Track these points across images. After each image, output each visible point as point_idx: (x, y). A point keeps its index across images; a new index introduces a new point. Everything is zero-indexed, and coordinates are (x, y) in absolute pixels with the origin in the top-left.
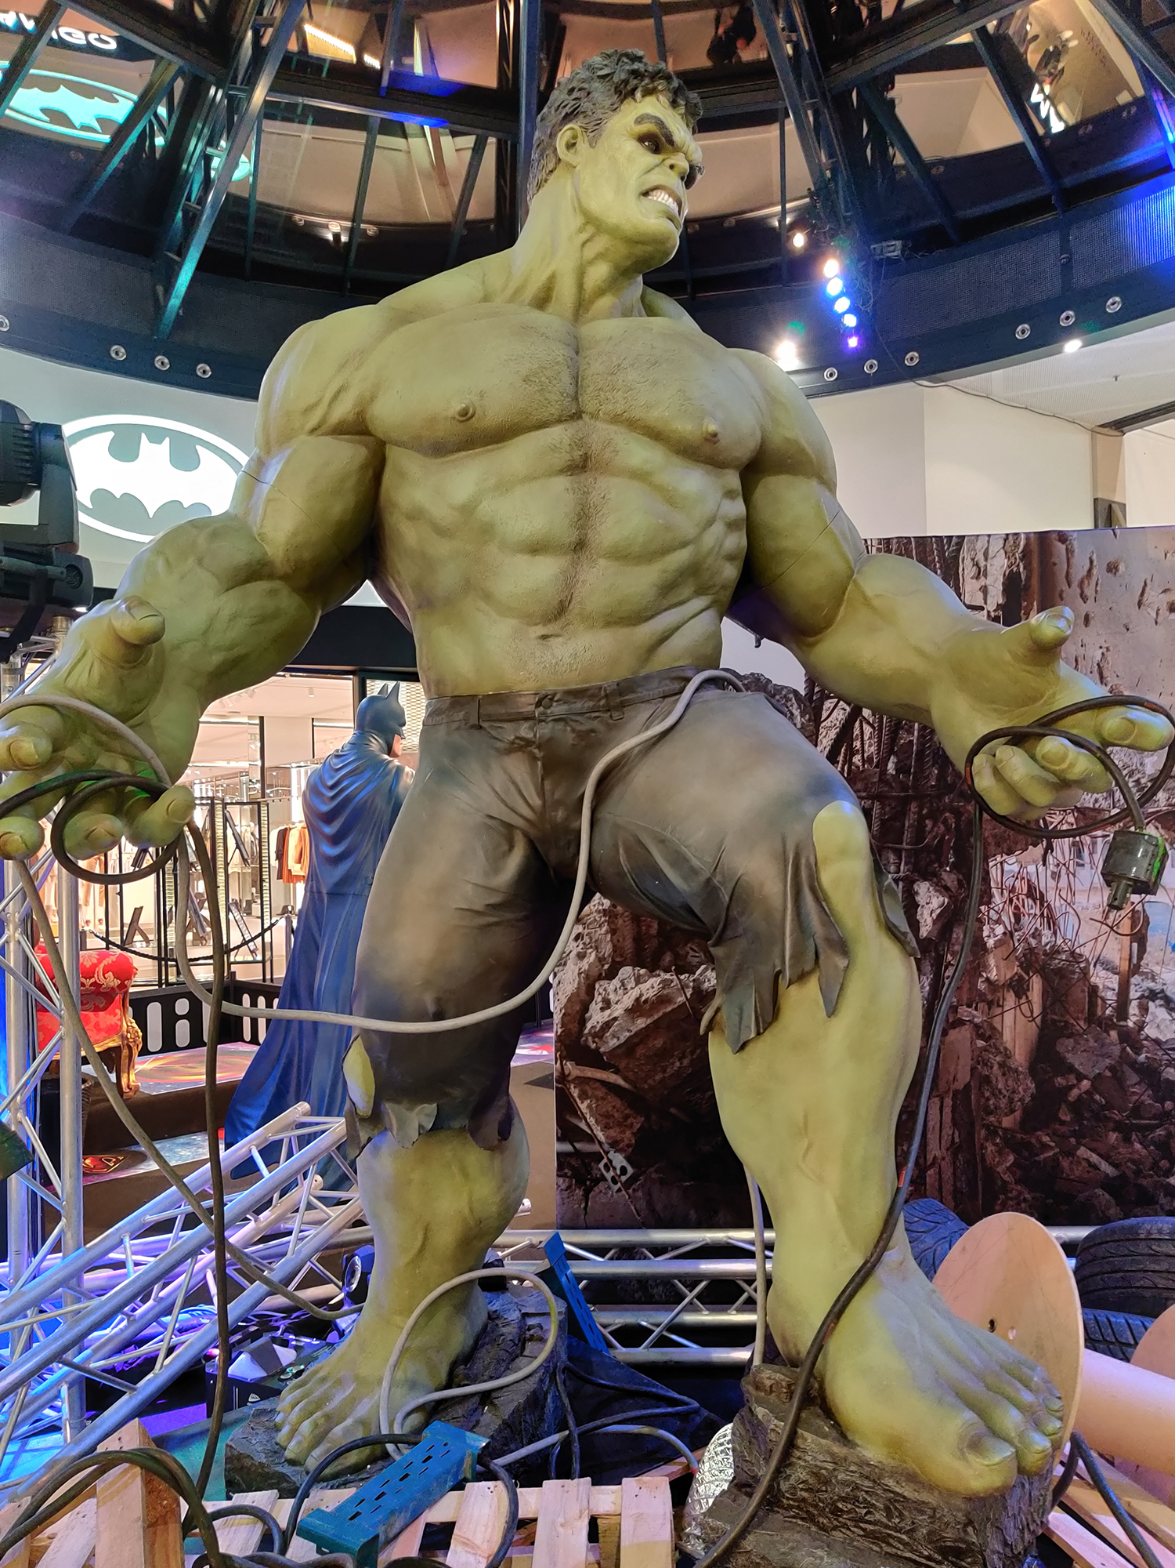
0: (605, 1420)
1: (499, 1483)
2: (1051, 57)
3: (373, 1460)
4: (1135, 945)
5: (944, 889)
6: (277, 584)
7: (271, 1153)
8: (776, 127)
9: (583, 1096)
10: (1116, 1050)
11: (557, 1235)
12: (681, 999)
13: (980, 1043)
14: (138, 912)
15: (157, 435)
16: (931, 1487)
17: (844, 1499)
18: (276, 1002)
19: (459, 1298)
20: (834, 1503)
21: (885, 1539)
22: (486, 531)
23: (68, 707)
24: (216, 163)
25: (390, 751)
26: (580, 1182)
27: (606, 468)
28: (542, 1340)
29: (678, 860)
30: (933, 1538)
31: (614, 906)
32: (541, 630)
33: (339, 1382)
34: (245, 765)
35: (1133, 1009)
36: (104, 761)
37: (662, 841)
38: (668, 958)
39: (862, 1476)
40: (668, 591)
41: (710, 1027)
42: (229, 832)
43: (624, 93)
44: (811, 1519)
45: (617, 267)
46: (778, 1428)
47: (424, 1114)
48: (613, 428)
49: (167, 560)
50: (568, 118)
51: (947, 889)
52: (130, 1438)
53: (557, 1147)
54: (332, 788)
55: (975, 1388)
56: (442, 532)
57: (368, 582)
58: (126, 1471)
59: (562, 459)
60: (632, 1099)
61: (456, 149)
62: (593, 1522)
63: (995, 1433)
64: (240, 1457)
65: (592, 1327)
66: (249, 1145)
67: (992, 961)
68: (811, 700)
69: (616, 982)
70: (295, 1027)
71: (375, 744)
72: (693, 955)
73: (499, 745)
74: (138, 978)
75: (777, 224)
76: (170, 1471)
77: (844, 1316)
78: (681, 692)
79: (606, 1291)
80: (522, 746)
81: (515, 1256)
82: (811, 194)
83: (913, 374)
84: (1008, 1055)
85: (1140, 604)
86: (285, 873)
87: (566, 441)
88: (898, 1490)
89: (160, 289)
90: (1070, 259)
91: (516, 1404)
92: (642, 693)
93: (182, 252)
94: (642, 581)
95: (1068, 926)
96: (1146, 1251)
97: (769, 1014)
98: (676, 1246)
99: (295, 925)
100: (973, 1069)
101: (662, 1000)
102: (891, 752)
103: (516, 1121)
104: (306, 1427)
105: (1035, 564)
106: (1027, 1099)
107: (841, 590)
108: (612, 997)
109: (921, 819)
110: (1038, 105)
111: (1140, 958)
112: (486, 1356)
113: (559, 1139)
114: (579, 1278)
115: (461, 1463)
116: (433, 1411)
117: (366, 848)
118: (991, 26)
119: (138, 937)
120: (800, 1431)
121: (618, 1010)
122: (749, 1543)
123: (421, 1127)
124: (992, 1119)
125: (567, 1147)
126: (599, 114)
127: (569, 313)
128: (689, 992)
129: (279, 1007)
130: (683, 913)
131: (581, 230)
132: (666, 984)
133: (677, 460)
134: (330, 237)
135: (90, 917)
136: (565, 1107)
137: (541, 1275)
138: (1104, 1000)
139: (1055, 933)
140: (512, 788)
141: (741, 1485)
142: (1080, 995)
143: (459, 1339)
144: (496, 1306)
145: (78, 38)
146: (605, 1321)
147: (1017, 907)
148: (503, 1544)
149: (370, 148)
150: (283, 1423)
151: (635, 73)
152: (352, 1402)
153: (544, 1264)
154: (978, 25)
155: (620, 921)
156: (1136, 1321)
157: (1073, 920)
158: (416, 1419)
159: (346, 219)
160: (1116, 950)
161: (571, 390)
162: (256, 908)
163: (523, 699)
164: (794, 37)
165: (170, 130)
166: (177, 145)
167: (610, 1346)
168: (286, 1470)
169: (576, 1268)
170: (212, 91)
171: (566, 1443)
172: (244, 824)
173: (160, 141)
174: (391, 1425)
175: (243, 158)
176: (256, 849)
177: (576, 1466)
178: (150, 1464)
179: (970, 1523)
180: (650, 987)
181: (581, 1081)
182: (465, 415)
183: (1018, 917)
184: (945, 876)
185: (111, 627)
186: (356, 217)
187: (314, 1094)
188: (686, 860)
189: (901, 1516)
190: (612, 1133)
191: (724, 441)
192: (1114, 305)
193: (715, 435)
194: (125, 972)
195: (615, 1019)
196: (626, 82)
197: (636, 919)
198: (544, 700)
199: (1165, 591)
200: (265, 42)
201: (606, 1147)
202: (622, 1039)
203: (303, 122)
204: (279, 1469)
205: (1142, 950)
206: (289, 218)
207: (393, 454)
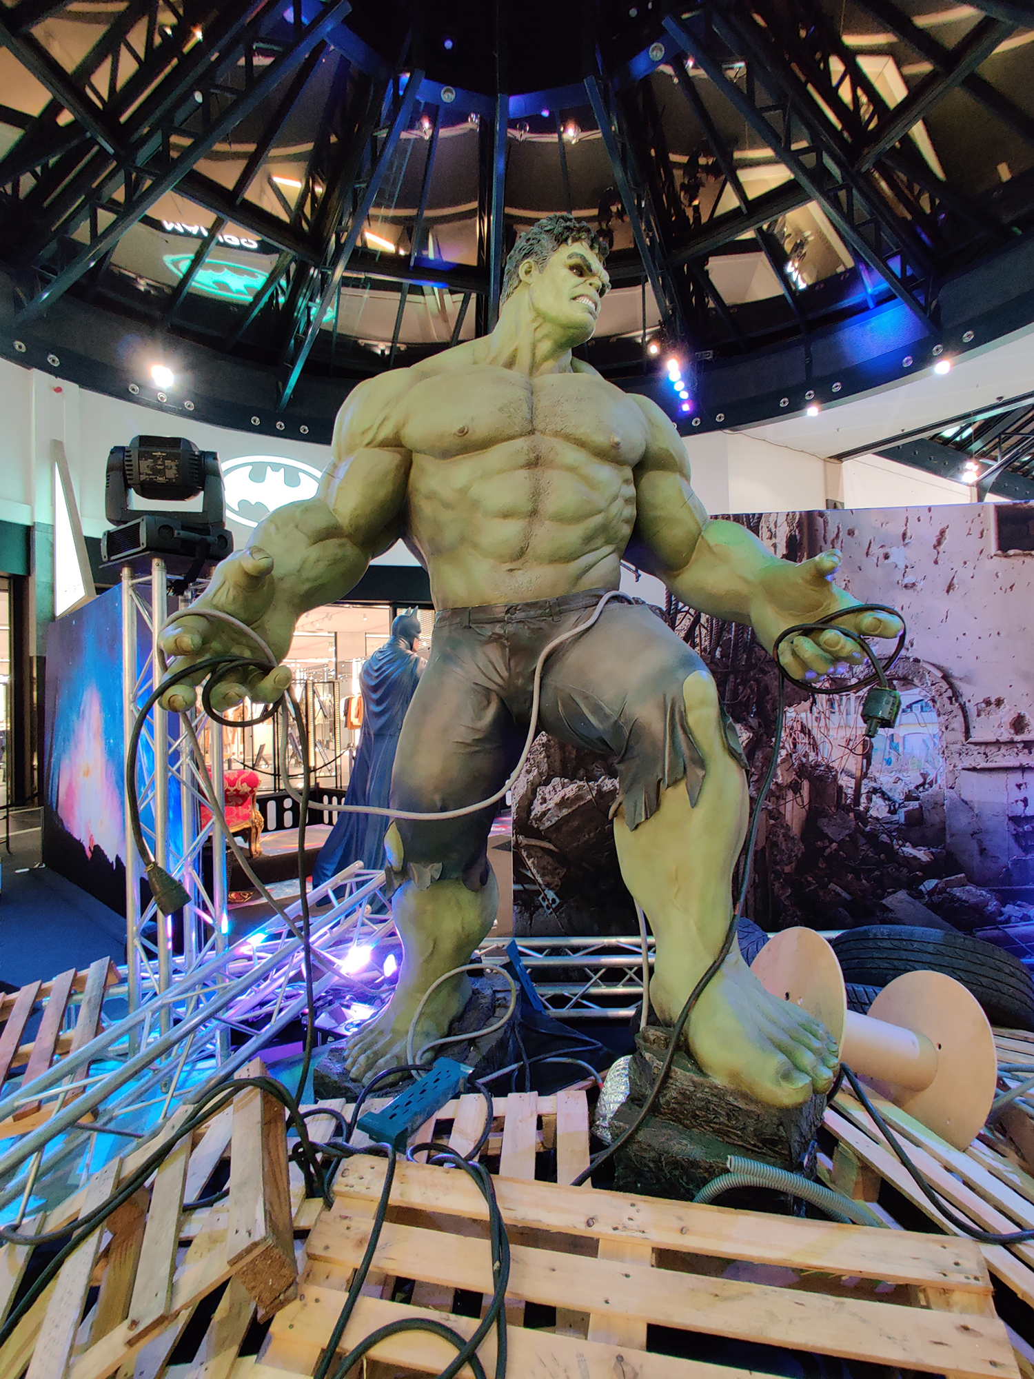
0: (544, 1056)
1: (481, 1095)
2: (799, 246)
3: (403, 1079)
4: (865, 761)
5: (749, 728)
6: (344, 540)
7: (339, 892)
8: (640, 287)
9: (529, 856)
10: (853, 824)
11: (514, 941)
12: (590, 797)
13: (772, 822)
14: (262, 747)
15: (275, 467)
16: (756, 1102)
17: (700, 1109)
18: (343, 800)
19: (455, 983)
20: (693, 1111)
21: (727, 1134)
22: (475, 505)
23: (214, 616)
24: (313, 311)
25: (411, 648)
26: (527, 909)
27: (550, 465)
28: (507, 1007)
29: (597, 709)
30: (757, 1133)
31: (549, 740)
32: (509, 566)
33: (382, 1032)
34: (325, 661)
35: (863, 799)
36: (235, 650)
37: (586, 698)
38: (582, 772)
39: (713, 1095)
40: (589, 540)
41: (615, 815)
42: (316, 700)
43: (561, 240)
44: (680, 1122)
45: (555, 342)
46: (658, 1065)
47: (434, 870)
48: (555, 440)
49: (276, 525)
50: (526, 256)
51: (751, 728)
52: (253, 1070)
53: (513, 887)
54: (377, 671)
55: (785, 1040)
56: (447, 506)
57: (400, 540)
58: (251, 1091)
59: (523, 459)
60: (560, 858)
61: (453, 302)
62: (540, 1118)
63: (798, 1068)
64: (322, 1077)
65: (535, 997)
66: (327, 887)
67: (779, 772)
68: (669, 614)
69: (550, 787)
70: (354, 818)
71: (403, 644)
72: (598, 769)
73: (482, 638)
74: (262, 786)
75: (640, 341)
76: (278, 1090)
77: (702, 995)
78: (596, 604)
79: (543, 975)
80: (496, 639)
81: (487, 955)
82: (660, 324)
83: (721, 427)
84: (788, 828)
85: (867, 554)
86: (349, 724)
87: (526, 448)
88: (735, 1103)
89: (280, 384)
90: (811, 361)
91: (490, 1046)
92: (573, 605)
93: (293, 363)
94: (573, 535)
95: (825, 750)
96: (874, 946)
97: (653, 807)
98: (585, 948)
99: (354, 754)
100: (767, 838)
101: (578, 797)
102: (718, 645)
103: (490, 873)
104: (362, 1059)
105: (805, 530)
106: (799, 855)
107: (694, 540)
108: (547, 796)
109: (736, 686)
110: (791, 274)
111: (868, 769)
112: (472, 1017)
113: (515, 883)
114: (527, 967)
115: (457, 1082)
116: (439, 1051)
117: (397, 707)
118: (765, 227)
119: (262, 762)
120: (673, 1067)
121: (551, 804)
122: (640, 1136)
123: (432, 877)
124: (778, 867)
125: (519, 887)
126: (544, 254)
127: (527, 370)
128: (594, 793)
129: (345, 804)
130: (599, 743)
131: (534, 321)
132: (580, 788)
133: (595, 460)
134: (379, 352)
135: (235, 750)
136: (519, 863)
137: (504, 966)
138: (846, 794)
139: (817, 754)
140: (490, 666)
141: (634, 1099)
142: (832, 791)
143: (455, 1007)
144: (477, 986)
145: (235, 241)
146: (542, 993)
147: (794, 739)
148: (484, 1133)
149: (402, 302)
150: (348, 1056)
151: (568, 228)
152: (390, 1044)
153: (506, 959)
154: (757, 226)
155: (553, 750)
156: (870, 989)
157: (828, 746)
158: (429, 1055)
159: (388, 341)
160: (854, 764)
161: (528, 416)
162: (332, 745)
163: (497, 609)
164: (651, 234)
165: (288, 293)
166: (292, 301)
167: (546, 1008)
168: (350, 1085)
169: (525, 961)
170: (312, 271)
171: (521, 1069)
172: (325, 696)
173: (282, 300)
174: (414, 1061)
175: (329, 309)
176: (332, 711)
177: (528, 1084)
178: (266, 1086)
179: (781, 1124)
180: (571, 790)
181: (527, 847)
182: (463, 432)
183: (795, 745)
184: (750, 720)
185: (241, 566)
186: (394, 340)
187: (365, 857)
188: (601, 709)
189: (737, 1119)
190: (547, 878)
191: (624, 447)
192: (837, 387)
193: (618, 444)
194: (254, 783)
195: (549, 809)
196: (562, 234)
197: (562, 747)
198: (511, 610)
199: (882, 547)
200: (343, 241)
201: (543, 887)
202: (554, 822)
203: (364, 288)
204: (347, 1084)
205: (869, 764)
206: (356, 342)
207: (417, 458)
